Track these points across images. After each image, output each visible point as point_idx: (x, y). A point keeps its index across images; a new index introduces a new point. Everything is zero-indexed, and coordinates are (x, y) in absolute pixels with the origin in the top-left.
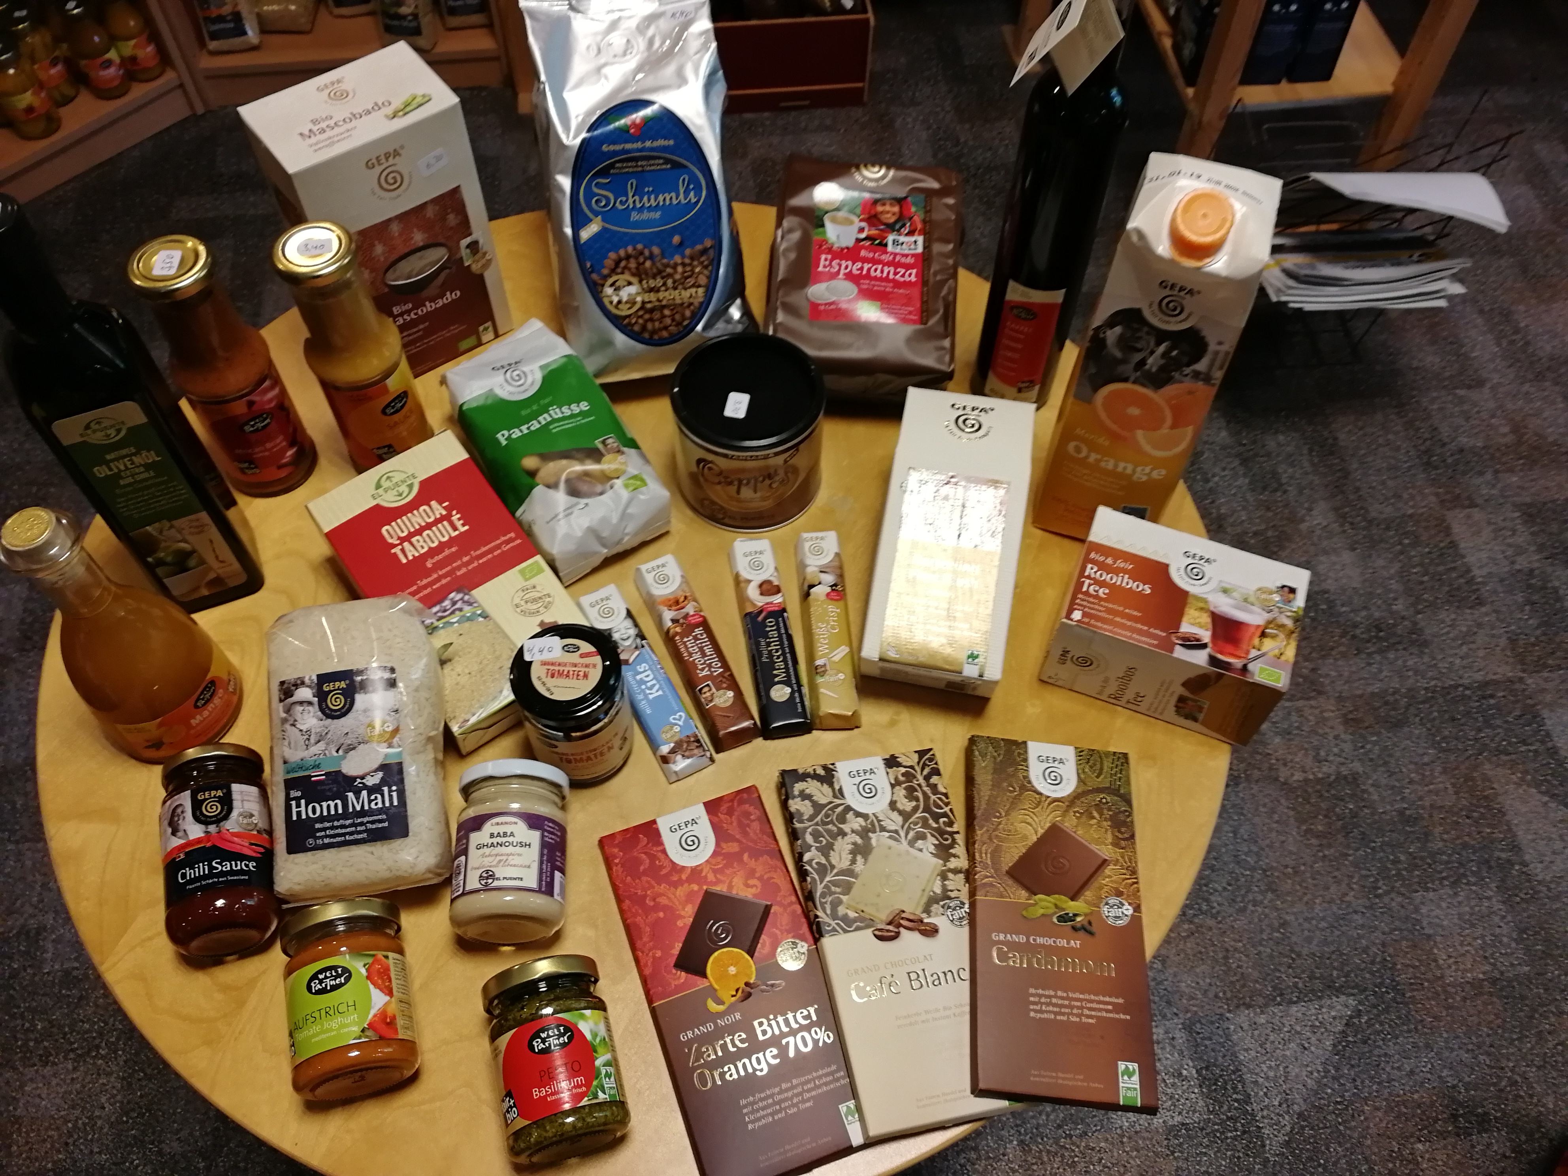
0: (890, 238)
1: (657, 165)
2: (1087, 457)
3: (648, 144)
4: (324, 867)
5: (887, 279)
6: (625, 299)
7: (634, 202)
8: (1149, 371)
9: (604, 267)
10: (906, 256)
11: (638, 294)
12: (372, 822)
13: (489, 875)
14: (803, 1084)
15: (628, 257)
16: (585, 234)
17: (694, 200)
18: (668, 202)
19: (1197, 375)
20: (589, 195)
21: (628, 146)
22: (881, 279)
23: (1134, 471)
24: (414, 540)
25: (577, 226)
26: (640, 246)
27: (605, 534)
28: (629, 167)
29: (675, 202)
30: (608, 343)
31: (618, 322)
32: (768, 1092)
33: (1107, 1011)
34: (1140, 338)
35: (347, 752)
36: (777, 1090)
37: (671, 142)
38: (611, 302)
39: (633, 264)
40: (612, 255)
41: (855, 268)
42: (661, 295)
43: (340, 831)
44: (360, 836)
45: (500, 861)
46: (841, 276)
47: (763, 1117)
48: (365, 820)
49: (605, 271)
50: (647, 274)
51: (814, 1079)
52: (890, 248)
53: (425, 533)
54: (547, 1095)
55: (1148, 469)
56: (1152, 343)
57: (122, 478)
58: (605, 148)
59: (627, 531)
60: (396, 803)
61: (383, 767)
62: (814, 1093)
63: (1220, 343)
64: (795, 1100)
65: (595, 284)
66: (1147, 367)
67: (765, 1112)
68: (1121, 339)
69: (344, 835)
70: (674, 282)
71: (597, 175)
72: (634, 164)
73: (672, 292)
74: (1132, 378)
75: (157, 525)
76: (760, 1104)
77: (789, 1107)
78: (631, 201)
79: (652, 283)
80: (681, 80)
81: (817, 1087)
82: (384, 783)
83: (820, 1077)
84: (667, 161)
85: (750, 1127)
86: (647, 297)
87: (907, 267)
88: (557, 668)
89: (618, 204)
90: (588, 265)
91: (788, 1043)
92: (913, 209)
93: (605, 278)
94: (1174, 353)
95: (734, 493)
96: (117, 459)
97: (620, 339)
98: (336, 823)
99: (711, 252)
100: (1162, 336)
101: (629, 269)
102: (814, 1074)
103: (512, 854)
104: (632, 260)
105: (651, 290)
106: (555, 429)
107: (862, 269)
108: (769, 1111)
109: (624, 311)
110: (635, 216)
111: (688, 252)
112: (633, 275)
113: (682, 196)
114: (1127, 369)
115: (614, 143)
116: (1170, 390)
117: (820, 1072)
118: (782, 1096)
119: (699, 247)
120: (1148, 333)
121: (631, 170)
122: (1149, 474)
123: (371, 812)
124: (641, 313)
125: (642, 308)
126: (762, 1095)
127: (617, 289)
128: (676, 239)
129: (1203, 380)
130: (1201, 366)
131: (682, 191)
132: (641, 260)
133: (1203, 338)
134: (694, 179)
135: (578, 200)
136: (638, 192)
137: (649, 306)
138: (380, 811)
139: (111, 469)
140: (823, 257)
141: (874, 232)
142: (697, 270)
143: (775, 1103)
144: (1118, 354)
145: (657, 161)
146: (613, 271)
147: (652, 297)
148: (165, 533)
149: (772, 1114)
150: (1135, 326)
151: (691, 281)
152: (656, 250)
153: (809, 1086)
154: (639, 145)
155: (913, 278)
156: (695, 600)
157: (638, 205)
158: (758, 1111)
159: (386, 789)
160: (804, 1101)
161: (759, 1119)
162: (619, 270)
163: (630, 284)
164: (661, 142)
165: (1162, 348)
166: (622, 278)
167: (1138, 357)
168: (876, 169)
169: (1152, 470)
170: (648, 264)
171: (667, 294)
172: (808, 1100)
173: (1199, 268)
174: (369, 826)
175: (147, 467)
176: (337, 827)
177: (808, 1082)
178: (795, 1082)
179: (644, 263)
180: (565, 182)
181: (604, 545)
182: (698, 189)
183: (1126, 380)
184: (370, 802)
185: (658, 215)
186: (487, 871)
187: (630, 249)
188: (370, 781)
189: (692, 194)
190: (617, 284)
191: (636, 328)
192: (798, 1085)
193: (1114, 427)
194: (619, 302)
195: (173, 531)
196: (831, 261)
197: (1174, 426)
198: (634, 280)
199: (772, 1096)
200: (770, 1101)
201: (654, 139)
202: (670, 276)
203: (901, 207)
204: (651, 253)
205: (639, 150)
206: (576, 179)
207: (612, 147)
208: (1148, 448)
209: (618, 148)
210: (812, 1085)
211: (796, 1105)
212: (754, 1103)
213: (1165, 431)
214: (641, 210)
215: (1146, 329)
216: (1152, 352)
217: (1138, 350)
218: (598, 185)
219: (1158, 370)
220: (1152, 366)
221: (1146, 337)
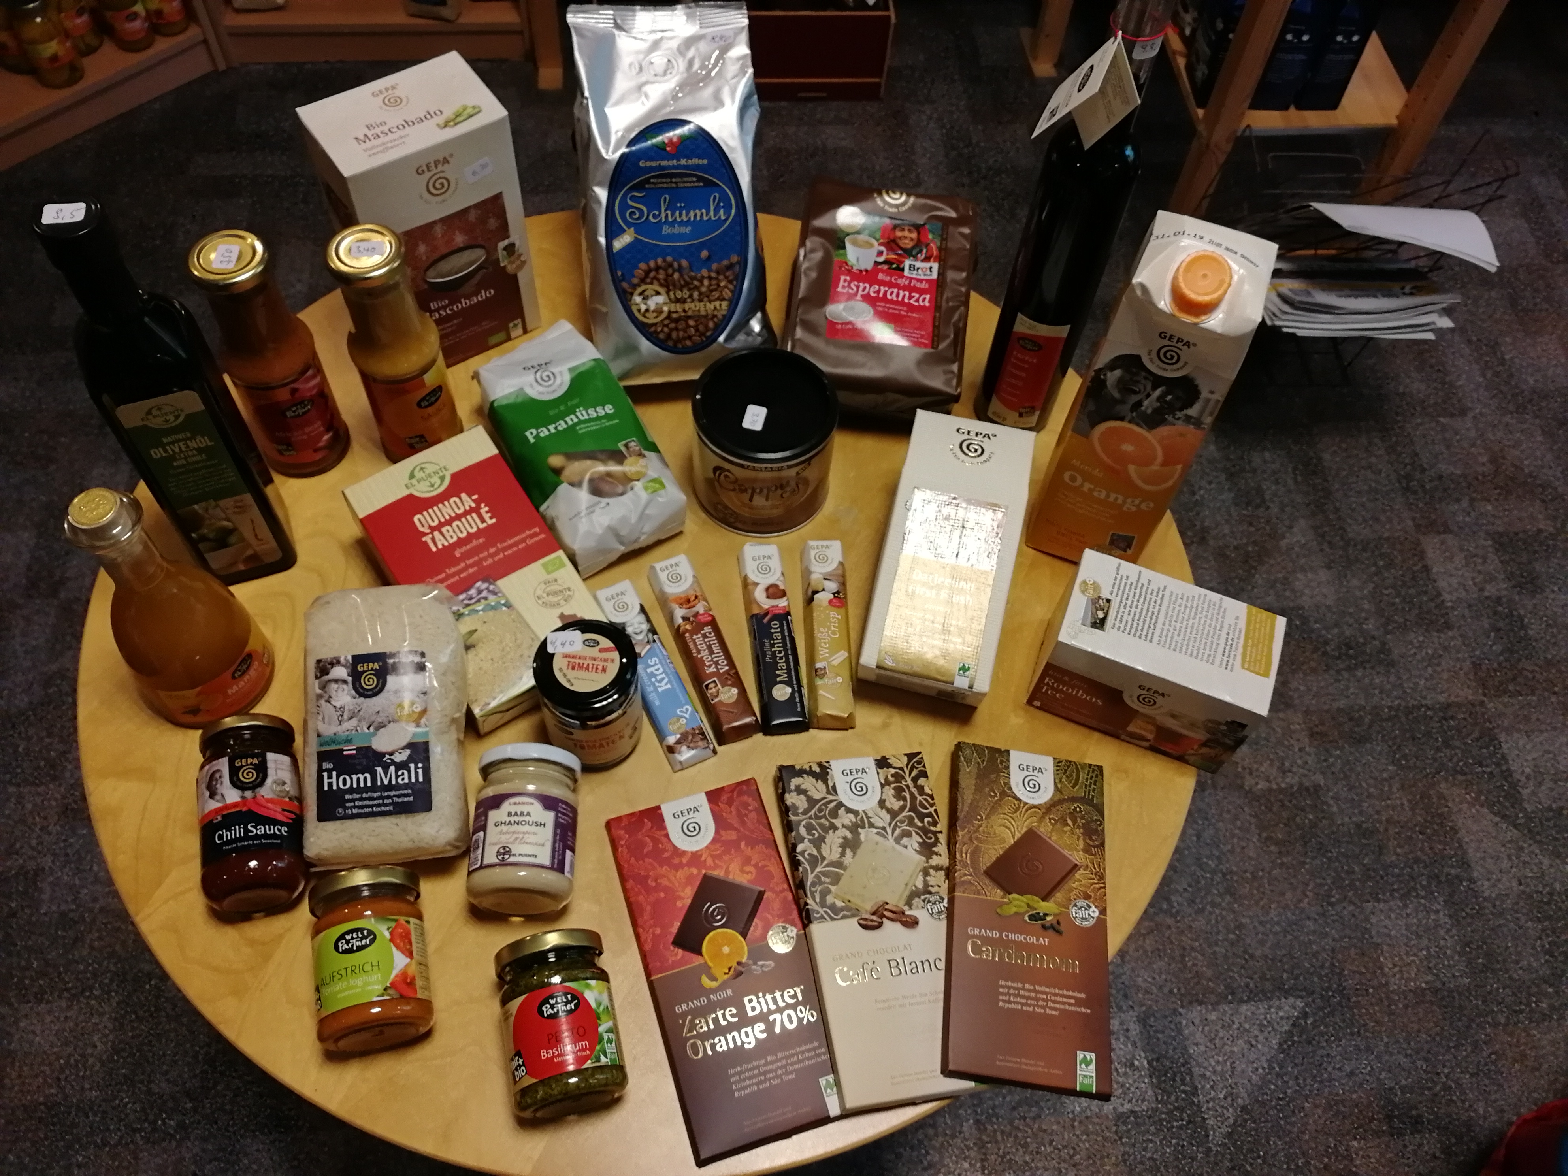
0: (907, 263)
1: (690, 183)
2: (1082, 486)
3: (683, 162)
4: (352, 835)
5: (902, 303)
6: (652, 308)
7: (667, 216)
8: (1144, 412)
9: (634, 276)
10: (921, 281)
11: (665, 304)
12: (399, 796)
13: (505, 851)
14: (787, 1058)
15: (657, 268)
16: (618, 244)
17: (723, 218)
18: (698, 218)
19: (1188, 419)
20: (624, 206)
21: (664, 163)
22: (896, 303)
23: (1124, 502)
24: (444, 530)
25: (610, 237)
26: (669, 259)
27: (624, 532)
28: (665, 183)
29: (705, 218)
30: (631, 348)
31: (644, 329)
32: (755, 1064)
33: (1070, 1004)
34: (1138, 382)
35: (378, 729)
36: (762, 1062)
37: (705, 162)
38: (639, 310)
39: (662, 275)
40: (643, 265)
41: (872, 290)
42: (687, 306)
43: (367, 803)
44: (387, 809)
45: (516, 839)
46: (859, 297)
47: (749, 1086)
48: (393, 793)
49: (635, 281)
50: (674, 286)
51: (797, 1054)
52: (906, 273)
53: (455, 524)
54: (553, 1057)
55: (1137, 502)
56: (1149, 386)
57: (176, 460)
58: (643, 163)
59: (644, 530)
60: (421, 779)
61: (411, 745)
62: (796, 1067)
63: (1212, 392)
64: (779, 1072)
65: (625, 291)
66: (1143, 408)
67: (750, 1082)
68: (1120, 381)
69: (371, 806)
70: (700, 294)
71: (633, 189)
72: (668, 180)
73: (697, 303)
74: (1128, 418)
75: (204, 504)
76: (747, 1074)
77: (773, 1078)
78: (663, 215)
79: (679, 294)
80: (718, 103)
81: (799, 1061)
82: (411, 759)
83: (803, 1052)
84: (700, 179)
85: (737, 1094)
86: (673, 307)
87: (921, 292)
88: (577, 661)
89: (651, 217)
90: (619, 273)
91: (774, 1020)
92: (930, 236)
93: (635, 287)
94: (1169, 398)
95: (747, 501)
96: (173, 443)
97: (645, 345)
98: (364, 795)
99: (737, 268)
100: (1158, 381)
101: (658, 280)
102: (798, 1049)
103: (528, 833)
104: (661, 271)
105: (677, 301)
106: (581, 430)
107: (878, 292)
108: (755, 1081)
109: (651, 320)
110: (666, 230)
111: (715, 266)
112: (661, 285)
113: (712, 213)
114: (1125, 409)
115: (652, 159)
116: (1163, 431)
117: (804, 1048)
118: (767, 1068)
119: (725, 262)
120: (1146, 378)
121: (665, 185)
122: (1138, 506)
123: (398, 787)
124: (666, 322)
125: (669, 317)
126: (749, 1066)
127: (646, 298)
128: (704, 254)
130: (1193, 411)
131: (712, 208)
132: (670, 271)
133: (1197, 386)
134: (724, 198)
135: (614, 211)
136: (671, 207)
137: (674, 316)
138: (406, 786)
139: (166, 451)
140: (843, 278)
141: (892, 256)
142: (722, 284)
143: (760, 1074)
144: (1116, 395)
145: (690, 179)
146: (643, 281)
147: (679, 307)
148: (211, 511)
149: (758, 1084)
150: (1134, 370)
151: (716, 294)
152: (685, 263)
153: (793, 1060)
154: (675, 162)
155: (927, 304)
156: (706, 600)
157: (670, 220)
158: (744, 1080)
159: (412, 766)
160: (787, 1073)
161: (745, 1088)
162: (648, 280)
163: (658, 293)
164: (695, 161)
165: (1158, 392)
166: (650, 288)
167: (1135, 399)
168: (897, 196)
169: (1141, 502)
170: (676, 276)
171: (692, 305)
172: (791, 1073)
173: (1196, 324)
174: (395, 799)
175: (200, 450)
176: (365, 799)
177: (792, 1056)
178: (780, 1055)
179: (672, 275)
180: (602, 193)
181: (622, 543)
182: (728, 207)
183: (1122, 419)
184: (397, 776)
185: (687, 230)
186: (504, 848)
187: (660, 261)
188: (399, 758)
189: (722, 211)
190: (646, 293)
191: (662, 336)
192: (782, 1059)
193: (1108, 461)
194: (647, 310)
195: (218, 510)
196: (850, 283)
197: (1164, 465)
198: (662, 290)
199: (758, 1067)
200: (756, 1072)
201: (689, 158)
202: (696, 288)
203: (919, 233)
204: (680, 265)
205: (674, 167)
206: (613, 191)
207: (648, 164)
208: (1139, 483)
209: (653, 164)
210: (795, 1059)
211: (780, 1077)
212: (741, 1073)
213: (1156, 467)
214: (672, 224)
215: (1143, 374)
216: (1148, 396)
217: (1135, 393)
218: (633, 198)
219: (1153, 412)
220: (1147, 408)
221: (1143, 381)
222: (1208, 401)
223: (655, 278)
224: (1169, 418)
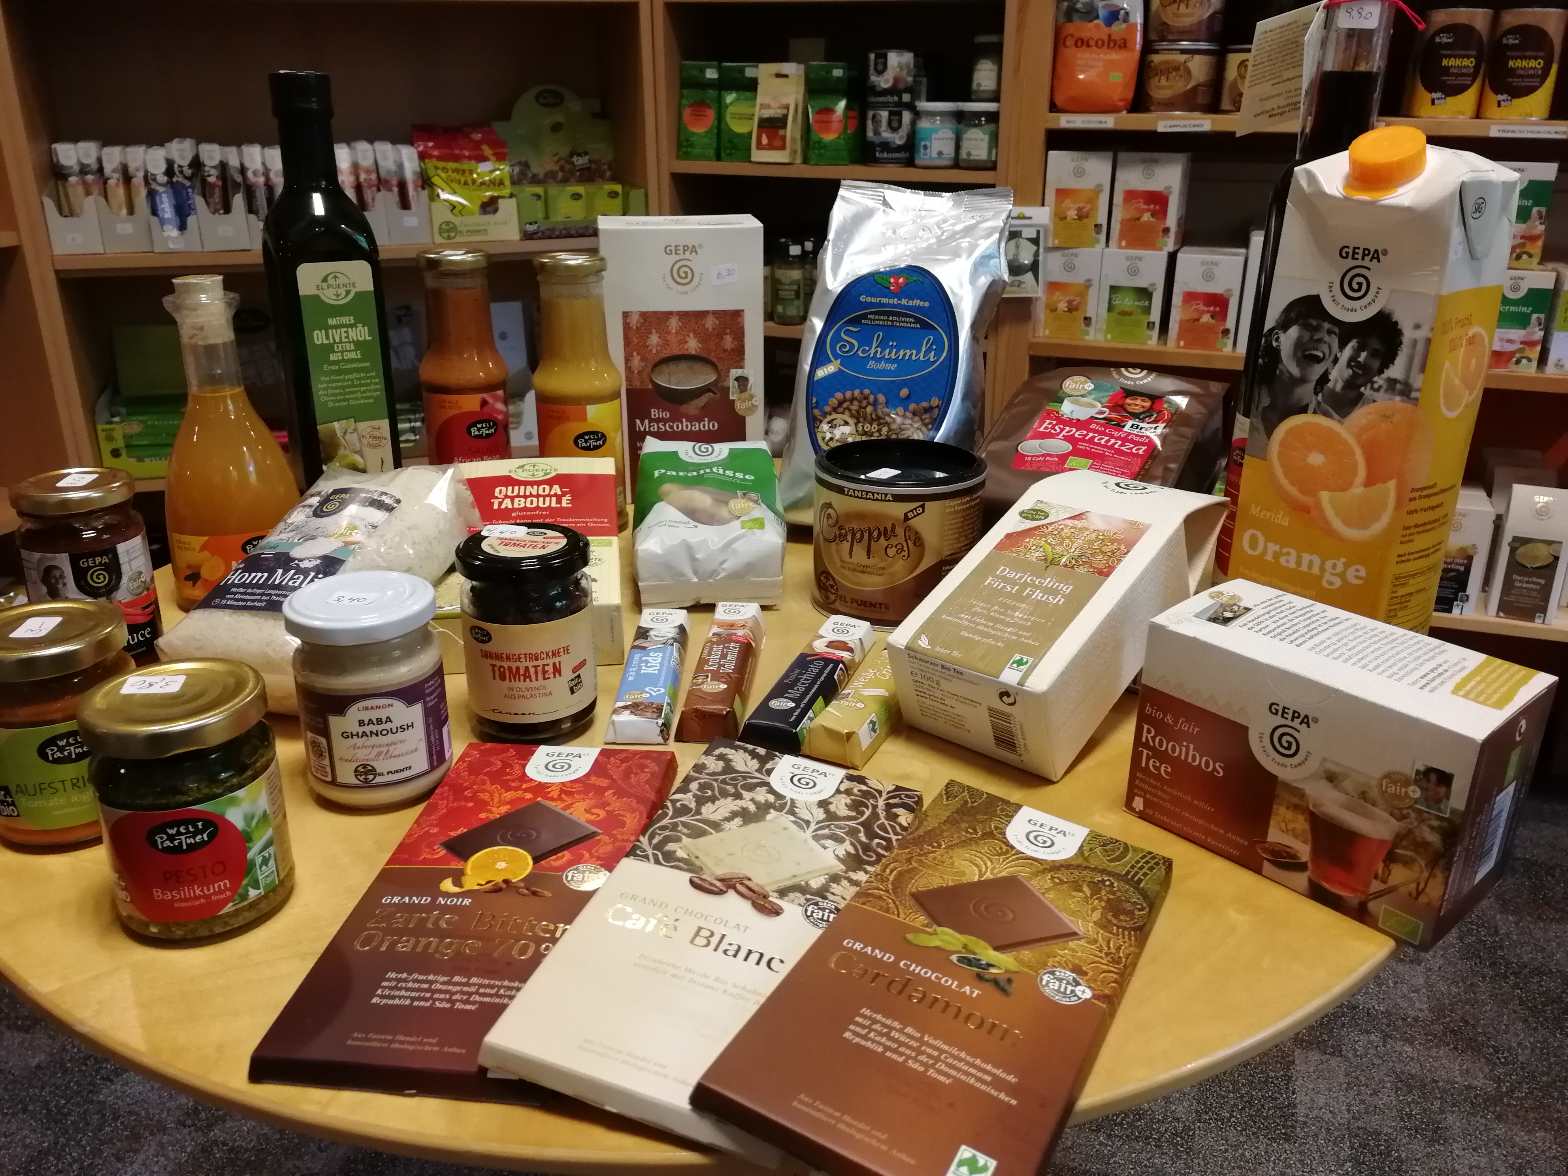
0: (1130, 422)
1: (907, 323)
2: (1264, 553)
3: (904, 302)
6: (837, 437)
7: (876, 353)
8: (1333, 391)
9: (828, 405)
11: (851, 434)
12: (278, 596)
14: (481, 986)
15: (852, 400)
16: (821, 373)
17: (932, 359)
18: (907, 358)
19: (1392, 382)
20: (837, 338)
21: (885, 300)
23: (1322, 570)
24: (518, 499)
25: (815, 366)
26: (867, 391)
28: (881, 321)
29: (914, 358)
32: (431, 977)
33: (982, 1081)
34: (1320, 341)
35: (307, 540)
37: (927, 304)
38: (823, 439)
39: (855, 407)
40: (839, 395)
41: (1078, 434)
43: (246, 597)
47: (400, 997)
48: (275, 593)
49: (827, 409)
50: (865, 418)
51: (500, 988)
53: (530, 499)
55: (1340, 568)
56: (1335, 344)
58: (863, 298)
61: (325, 558)
62: (486, 999)
63: (1417, 327)
64: (455, 997)
65: (815, 418)
66: (1330, 385)
67: (407, 994)
68: (1299, 345)
69: (248, 602)
71: (851, 322)
72: (885, 318)
74: (1312, 406)
76: (410, 985)
77: (442, 1000)
78: (873, 351)
79: (867, 427)
81: (497, 996)
84: (918, 320)
85: (376, 1000)
89: (860, 353)
90: (814, 400)
92: (1165, 406)
93: (825, 414)
94: (1363, 355)
98: (249, 591)
99: (936, 412)
100: (1346, 333)
101: (850, 410)
102: (506, 983)
104: (856, 403)
105: (864, 433)
108: (413, 994)
110: (872, 365)
111: (912, 406)
112: (852, 416)
113: (922, 354)
114: (1305, 392)
115: (873, 297)
116: (1361, 415)
118: (444, 987)
119: (925, 404)
120: (1330, 332)
121: (881, 323)
123: (281, 587)
126: (421, 977)
127: (833, 427)
128: (904, 392)
129: (1401, 393)
130: (1396, 371)
131: (924, 349)
132: (864, 403)
133: (1396, 323)
134: (938, 340)
135: (825, 342)
136: (883, 345)
140: (1047, 421)
141: (1114, 416)
143: (429, 990)
144: (1295, 371)
145: (908, 319)
146: (835, 410)
149: (413, 999)
150: (1314, 323)
152: (881, 398)
153: (488, 991)
154: (896, 301)
157: (878, 356)
158: (400, 989)
160: (467, 1002)
161: (394, 997)
162: (840, 410)
163: (846, 423)
164: (917, 302)
165: (1348, 351)
166: (839, 417)
167: (1317, 371)
169: (1347, 566)
170: (869, 409)
172: (474, 1003)
174: (273, 598)
176: (247, 594)
177: (492, 987)
178: (473, 980)
179: (865, 408)
180: (818, 324)
182: (940, 350)
183: (1304, 410)
184: (291, 579)
185: (893, 367)
187: (857, 392)
188: (306, 564)
189: (932, 354)
190: (835, 422)
192: (474, 985)
193: (1293, 491)
194: (831, 439)
196: (1055, 425)
197: (1369, 482)
198: (852, 421)
199: (431, 982)
200: (426, 986)
202: (887, 424)
203: (1153, 403)
204: (876, 400)
205: (894, 306)
206: (829, 323)
207: (869, 299)
208: (1337, 524)
209: (874, 300)
210: (494, 991)
211: (453, 1002)
212: (405, 980)
213: (1358, 490)
214: (879, 360)
215: (1326, 325)
216: (1336, 360)
217: (1318, 360)
218: (847, 332)
219: (1343, 388)
220: (1336, 382)
221: (1327, 338)
222: (1415, 342)
223: (848, 409)
224: (1366, 391)
